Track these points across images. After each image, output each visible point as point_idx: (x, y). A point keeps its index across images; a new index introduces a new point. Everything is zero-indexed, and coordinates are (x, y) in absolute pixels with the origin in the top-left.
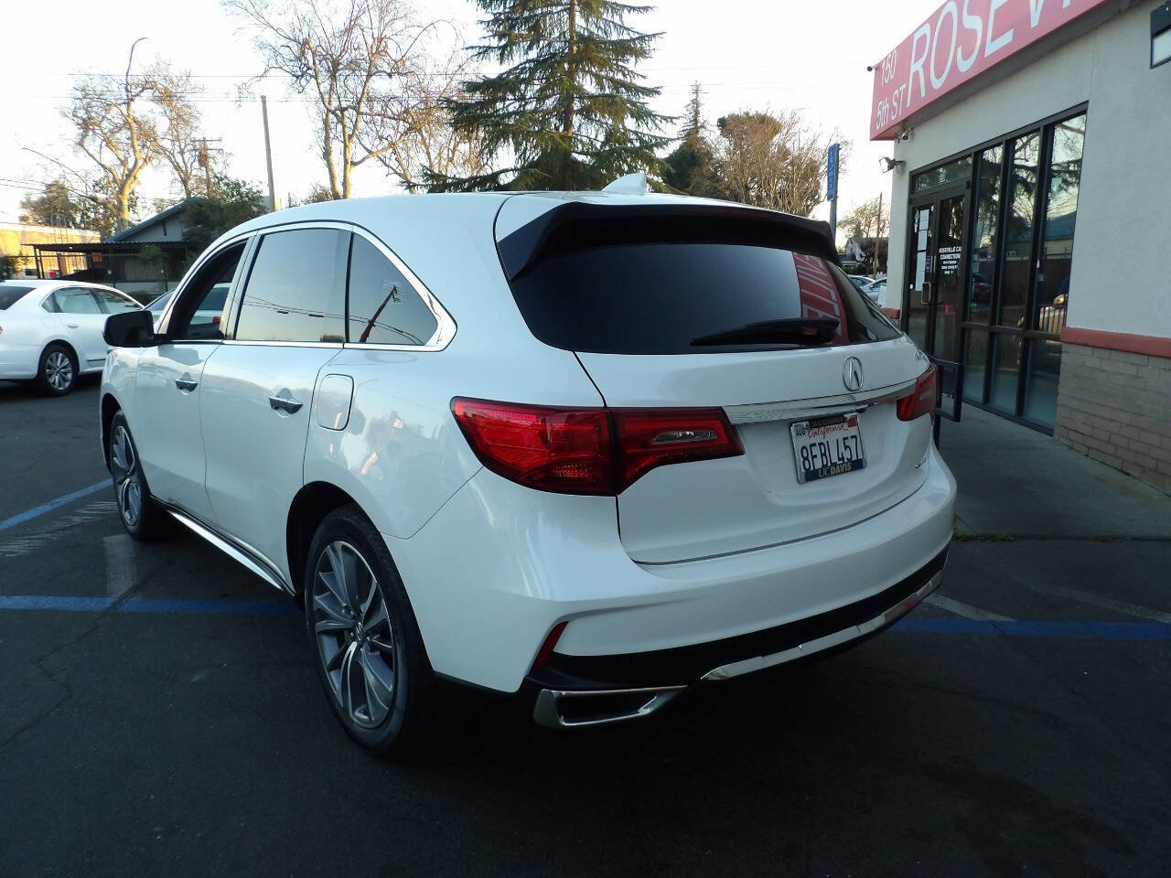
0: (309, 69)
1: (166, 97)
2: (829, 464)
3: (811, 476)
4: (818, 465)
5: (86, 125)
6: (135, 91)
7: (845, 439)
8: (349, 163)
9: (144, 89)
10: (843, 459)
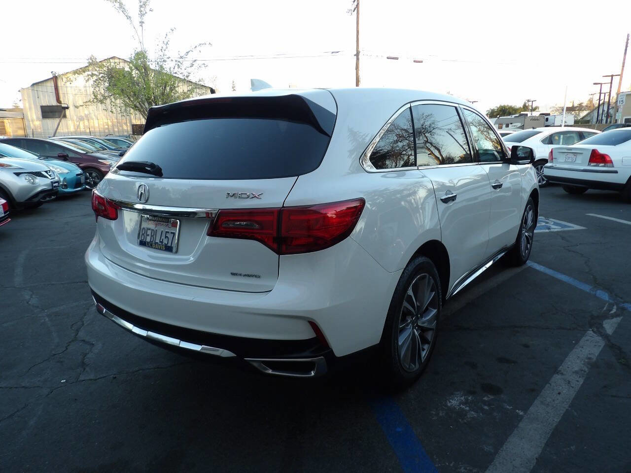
2: (154, 242)
3: (143, 243)
4: (148, 239)
7: (167, 232)
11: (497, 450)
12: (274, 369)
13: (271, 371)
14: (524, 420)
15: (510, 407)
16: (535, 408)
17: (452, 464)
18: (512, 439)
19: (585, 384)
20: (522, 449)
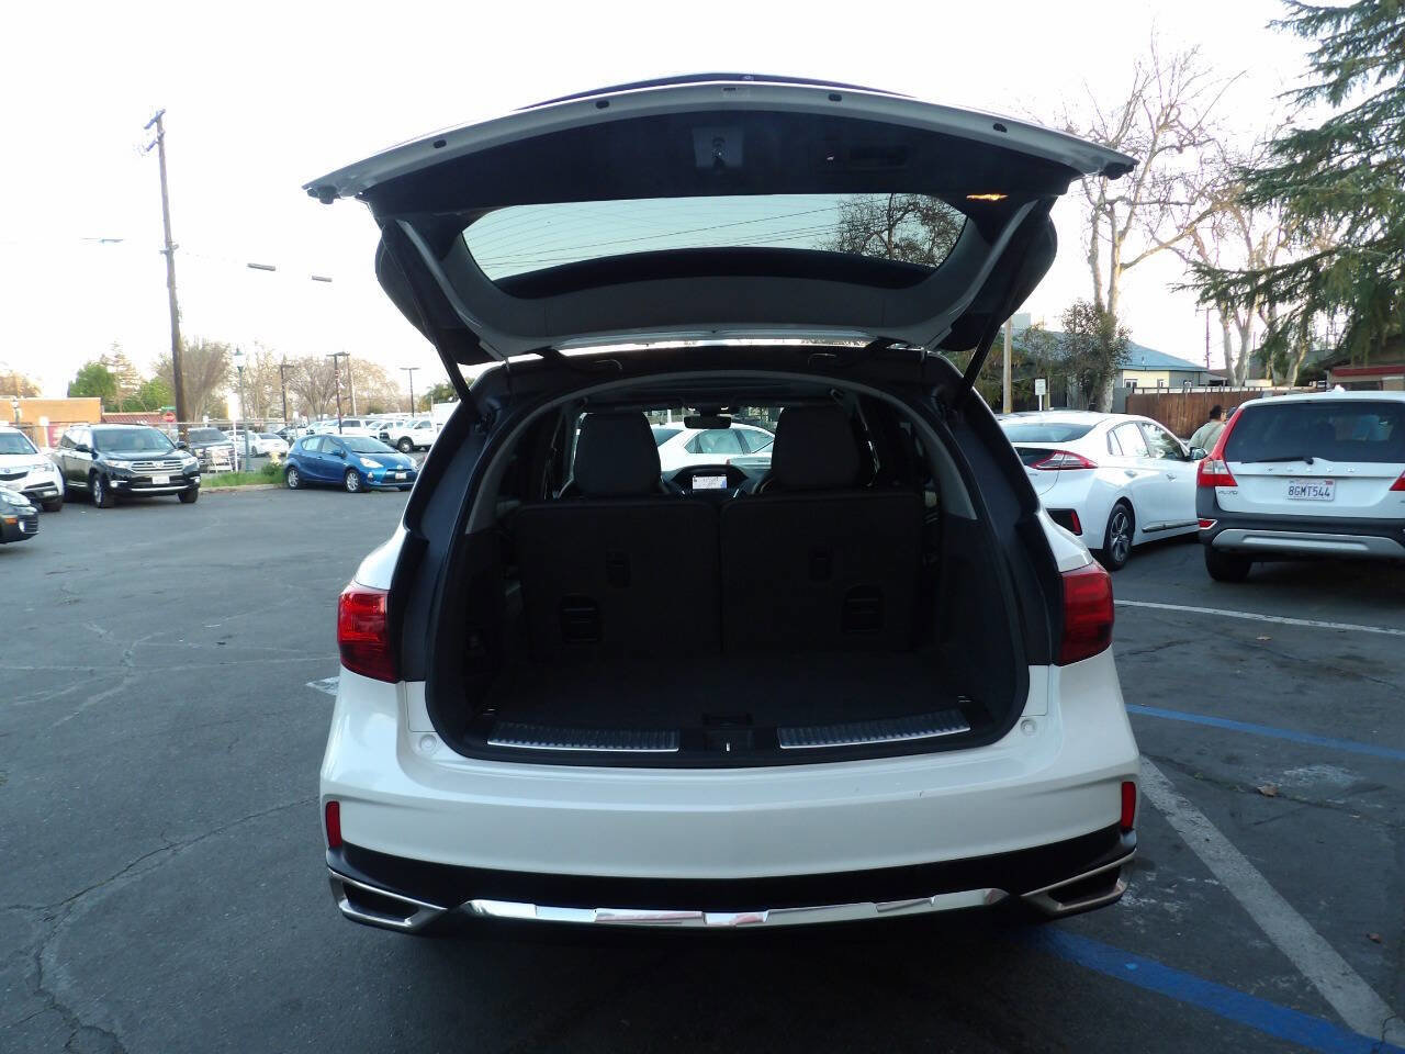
8: (1118, 267)
11: (1269, 942)
12: (1064, 901)
13: (1060, 907)
14: (1233, 890)
15: (1193, 880)
16: (1217, 870)
17: (1263, 984)
18: (1260, 920)
19: (1211, 818)
20: (1286, 927)
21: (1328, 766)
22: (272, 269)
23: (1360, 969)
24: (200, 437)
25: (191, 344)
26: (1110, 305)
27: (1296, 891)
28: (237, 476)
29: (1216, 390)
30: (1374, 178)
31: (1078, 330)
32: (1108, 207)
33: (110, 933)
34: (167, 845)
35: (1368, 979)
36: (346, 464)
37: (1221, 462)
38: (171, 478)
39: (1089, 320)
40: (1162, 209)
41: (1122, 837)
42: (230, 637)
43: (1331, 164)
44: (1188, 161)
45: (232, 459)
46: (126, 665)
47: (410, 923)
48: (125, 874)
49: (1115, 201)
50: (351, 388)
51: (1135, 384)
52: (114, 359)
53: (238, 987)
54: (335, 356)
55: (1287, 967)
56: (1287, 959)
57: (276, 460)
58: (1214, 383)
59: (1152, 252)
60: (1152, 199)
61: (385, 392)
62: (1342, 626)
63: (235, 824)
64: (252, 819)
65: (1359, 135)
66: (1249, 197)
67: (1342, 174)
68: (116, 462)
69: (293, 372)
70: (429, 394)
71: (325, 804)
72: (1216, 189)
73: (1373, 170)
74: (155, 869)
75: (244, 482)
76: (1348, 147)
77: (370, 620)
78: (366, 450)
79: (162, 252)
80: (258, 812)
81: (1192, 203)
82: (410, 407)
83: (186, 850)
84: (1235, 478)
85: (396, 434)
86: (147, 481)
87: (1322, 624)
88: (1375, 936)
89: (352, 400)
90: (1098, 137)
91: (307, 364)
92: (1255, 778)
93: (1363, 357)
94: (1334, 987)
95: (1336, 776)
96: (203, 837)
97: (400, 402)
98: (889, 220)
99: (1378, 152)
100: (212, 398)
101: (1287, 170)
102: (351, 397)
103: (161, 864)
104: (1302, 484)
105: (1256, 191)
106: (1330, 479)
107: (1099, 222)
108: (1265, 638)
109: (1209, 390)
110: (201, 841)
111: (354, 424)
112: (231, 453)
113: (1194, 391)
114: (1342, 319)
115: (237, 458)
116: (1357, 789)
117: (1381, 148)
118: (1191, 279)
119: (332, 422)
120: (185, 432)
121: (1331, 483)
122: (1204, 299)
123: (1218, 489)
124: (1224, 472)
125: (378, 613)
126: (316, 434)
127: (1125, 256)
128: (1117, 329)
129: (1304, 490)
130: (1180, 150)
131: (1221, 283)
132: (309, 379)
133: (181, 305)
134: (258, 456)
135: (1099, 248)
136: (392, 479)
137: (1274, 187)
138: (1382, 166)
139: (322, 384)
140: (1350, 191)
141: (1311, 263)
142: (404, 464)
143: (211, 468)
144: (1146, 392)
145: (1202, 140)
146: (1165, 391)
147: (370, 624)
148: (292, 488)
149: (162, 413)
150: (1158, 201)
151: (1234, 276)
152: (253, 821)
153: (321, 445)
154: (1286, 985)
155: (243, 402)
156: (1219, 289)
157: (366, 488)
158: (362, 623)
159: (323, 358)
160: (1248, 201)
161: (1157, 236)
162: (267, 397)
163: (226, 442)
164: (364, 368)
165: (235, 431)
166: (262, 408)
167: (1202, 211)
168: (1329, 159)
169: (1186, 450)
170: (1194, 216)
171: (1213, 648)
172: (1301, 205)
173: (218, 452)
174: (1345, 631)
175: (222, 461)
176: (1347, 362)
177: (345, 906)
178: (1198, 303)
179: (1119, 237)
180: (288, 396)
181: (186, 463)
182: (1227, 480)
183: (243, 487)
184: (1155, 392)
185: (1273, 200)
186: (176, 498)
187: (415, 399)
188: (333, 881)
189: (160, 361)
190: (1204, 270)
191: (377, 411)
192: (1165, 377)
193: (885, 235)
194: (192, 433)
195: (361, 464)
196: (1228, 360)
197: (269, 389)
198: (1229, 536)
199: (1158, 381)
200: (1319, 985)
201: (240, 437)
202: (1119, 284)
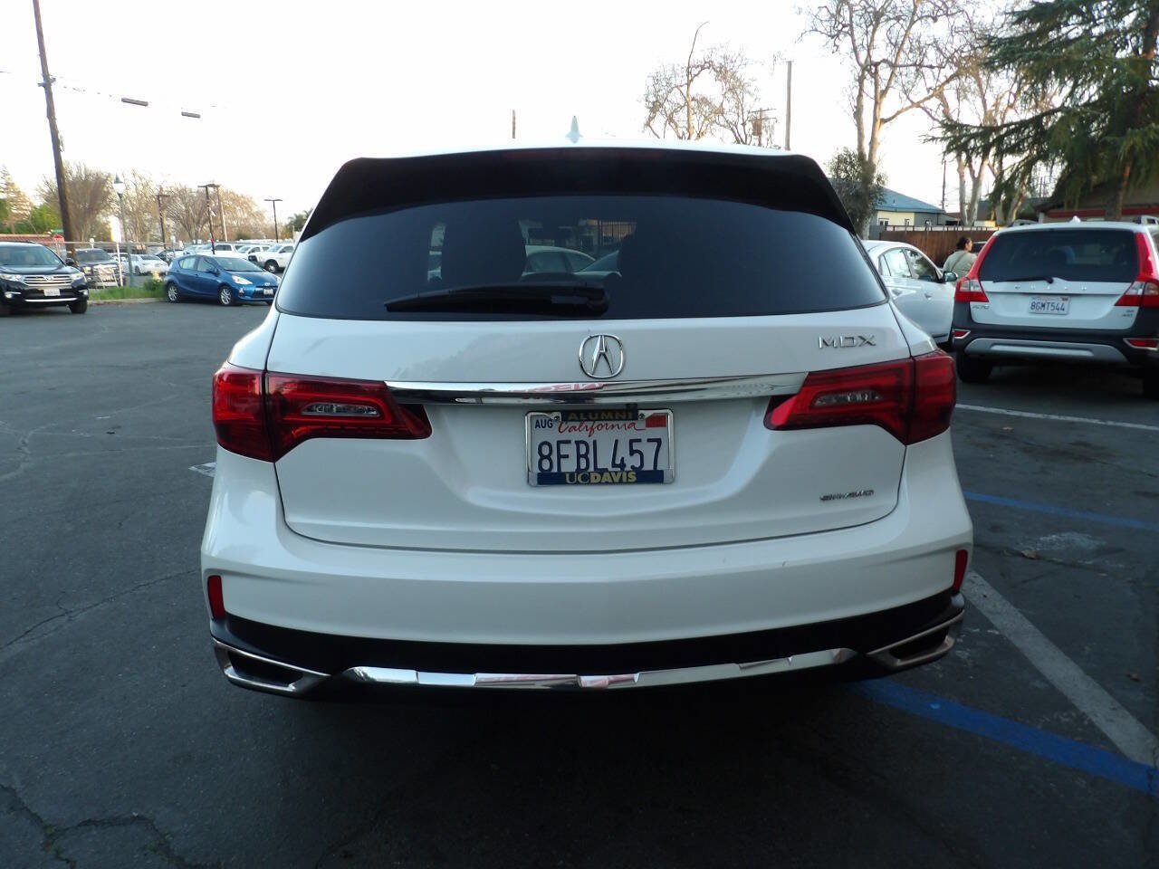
0: (844, 26)
1: (722, 73)
2: (592, 469)
3: (548, 478)
4: (569, 467)
5: (655, 108)
6: (695, 71)
7: (634, 441)
8: (878, 121)
9: (703, 68)
10: (622, 465)
11: (1047, 682)
12: (903, 657)
13: (899, 663)
14: (1012, 638)
15: (978, 630)
16: (996, 621)
17: (1047, 719)
18: (1038, 664)
19: (986, 578)
20: (1060, 670)
21: (1076, 534)
22: (145, 104)
23: (1126, 705)
24: (87, 257)
25: (75, 173)
26: (871, 155)
27: (1065, 638)
28: (122, 290)
29: (951, 229)
30: (1093, 47)
31: (843, 175)
32: (873, 68)
33: (9, 694)
34: (61, 612)
35: (1133, 713)
36: (219, 281)
37: (976, 281)
38: (61, 291)
39: (853, 166)
40: (917, 70)
41: (953, 599)
42: (119, 427)
43: (1060, 34)
44: (940, 29)
45: (118, 277)
46: (23, 453)
47: (294, 688)
48: (22, 639)
49: (879, 63)
50: (221, 216)
51: (887, 223)
52: (5, 186)
53: (132, 742)
54: (206, 187)
55: (1065, 704)
56: (1065, 698)
57: (157, 277)
58: (950, 223)
59: (907, 109)
60: (910, 63)
61: (252, 222)
62: (1069, 419)
63: (126, 592)
64: (141, 588)
65: (1084, 9)
66: (992, 61)
67: (1068, 42)
68: (8, 276)
69: (169, 202)
70: (290, 224)
71: (207, 577)
72: (963, 55)
73: (1094, 39)
74: (51, 635)
75: (128, 296)
76: (1074, 19)
77: (246, 402)
78: (237, 269)
79: (40, 85)
80: (147, 582)
81: (941, 67)
82: (274, 234)
83: (80, 617)
84: (987, 294)
85: (263, 256)
86: (40, 293)
87: (1054, 417)
88: (1134, 676)
89: (223, 227)
90: (867, 6)
91: (182, 194)
92: (1018, 544)
93: (1074, 201)
94: (1107, 721)
95: (1083, 541)
96: (97, 605)
97: (265, 230)
98: (688, 76)
99: (1098, 25)
100: (97, 224)
101: (1022, 39)
102: (222, 225)
103: (56, 630)
104: (1043, 300)
105: (997, 57)
106: (1066, 296)
107: (865, 81)
108: (1010, 428)
109: (946, 229)
110: (95, 608)
111: (227, 248)
112: (116, 271)
113: (934, 229)
114: (1058, 170)
115: (121, 276)
116: (1100, 552)
117: (1102, 20)
118: (939, 132)
119: (206, 246)
120: (73, 251)
121: (1066, 300)
122: (948, 150)
123: (972, 304)
124: (978, 289)
125: (253, 395)
126: (191, 255)
127: (884, 114)
128: (875, 175)
129: (1043, 306)
130: (935, 19)
131: (965, 135)
132: (184, 208)
133: (62, 134)
134: (141, 274)
135: (864, 104)
136: (261, 294)
137: (1013, 53)
138: (1100, 37)
139: (195, 212)
140: (1076, 57)
141: (1036, 121)
142: (272, 281)
143: (99, 284)
144: (896, 229)
145: (954, 11)
146: (911, 229)
147: (246, 406)
148: (173, 302)
149: (52, 236)
150: (915, 65)
151: (975, 130)
152: (143, 590)
153: (196, 264)
154: (1067, 720)
155: (125, 229)
156: (959, 140)
157: (238, 302)
158: (237, 405)
159: (195, 188)
160: (990, 66)
161: (911, 96)
162: (147, 224)
163: (112, 261)
164: (233, 200)
165: (119, 253)
166: (143, 233)
167: (948, 76)
168: (1059, 29)
169: (940, 274)
170: (943, 79)
171: (969, 436)
172: (1035, 69)
173: (104, 270)
174: (1073, 423)
175: (109, 278)
176: (1060, 206)
177: (230, 672)
178: (944, 153)
179: (880, 95)
180: (166, 222)
181: (75, 277)
182: (981, 297)
183: (126, 300)
184: (903, 229)
185: (1011, 65)
186: (67, 309)
187: (278, 228)
188: (217, 649)
189: (46, 189)
190: (951, 126)
191: (245, 238)
192: (911, 218)
193: (684, 89)
194: (79, 253)
195: (233, 281)
196: (962, 203)
197: (148, 217)
198: (980, 344)
199: (906, 220)
200: (1094, 719)
201: (124, 258)
202: (879, 136)
